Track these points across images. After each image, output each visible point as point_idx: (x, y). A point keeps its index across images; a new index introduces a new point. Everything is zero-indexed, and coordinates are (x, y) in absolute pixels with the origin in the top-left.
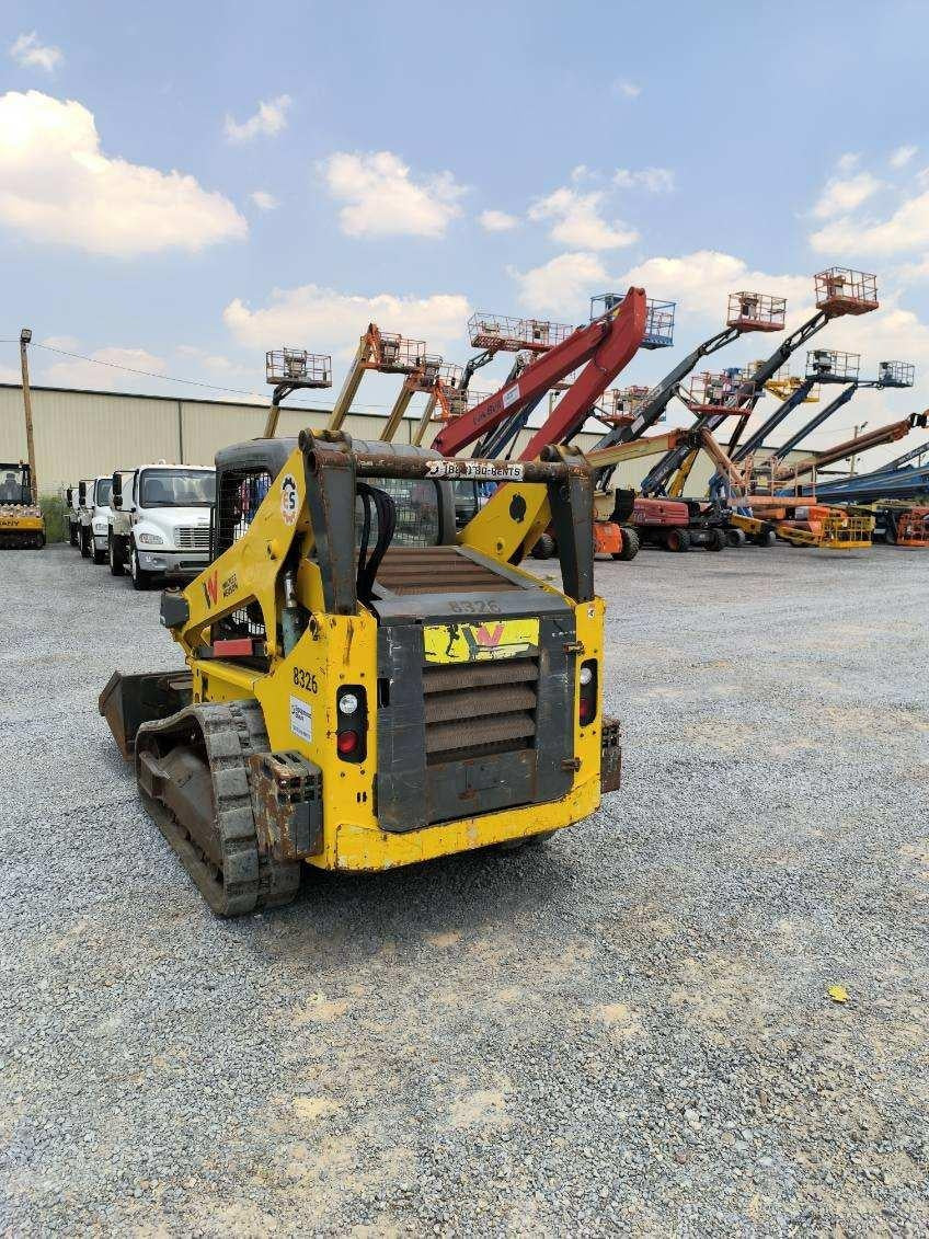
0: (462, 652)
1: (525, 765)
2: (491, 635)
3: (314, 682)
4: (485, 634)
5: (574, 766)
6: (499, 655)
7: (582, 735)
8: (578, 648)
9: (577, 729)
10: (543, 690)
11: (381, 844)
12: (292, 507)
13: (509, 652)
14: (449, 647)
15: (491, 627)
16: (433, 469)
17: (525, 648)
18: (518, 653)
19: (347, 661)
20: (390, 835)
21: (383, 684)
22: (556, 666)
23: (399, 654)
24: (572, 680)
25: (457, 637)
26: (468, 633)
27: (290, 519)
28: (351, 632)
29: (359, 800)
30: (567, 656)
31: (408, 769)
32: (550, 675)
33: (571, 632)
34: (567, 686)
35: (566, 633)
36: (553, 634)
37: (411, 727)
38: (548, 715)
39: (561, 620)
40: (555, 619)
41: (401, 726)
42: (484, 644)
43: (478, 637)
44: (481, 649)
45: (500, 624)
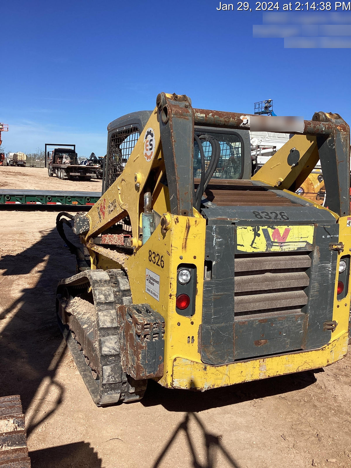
0: (261, 246)
1: (300, 325)
2: (282, 235)
3: (162, 261)
4: (277, 233)
5: (332, 327)
6: (286, 248)
7: (338, 306)
8: (340, 247)
9: (336, 302)
10: (314, 274)
11: (202, 372)
12: (151, 149)
13: (292, 247)
14: (253, 242)
15: (281, 229)
16: (245, 121)
17: (303, 245)
18: (299, 248)
19: (185, 247)
20: (208, 367)
21: (208, 264)
22: (324, 258)
23: (220, 244)
24: (334, 268)
25: (259, 235)
26: (265, 232)
27: (149, 157)
28: (188, 227)
29: (189, 342)
30: (332, 252)
31: (222, 323)
32: (319, 264)
33: (335, 236)
34: (330, 272)
35: (332, 236)
36: (323, 237)
37: (225, 294)
38: (317, 291)
39: (329, 227)
40: (324, 227)
41: (219, 293)
42: (276, 241)
43: (272, 236)
44: (274, 244)
45: (288, 228)
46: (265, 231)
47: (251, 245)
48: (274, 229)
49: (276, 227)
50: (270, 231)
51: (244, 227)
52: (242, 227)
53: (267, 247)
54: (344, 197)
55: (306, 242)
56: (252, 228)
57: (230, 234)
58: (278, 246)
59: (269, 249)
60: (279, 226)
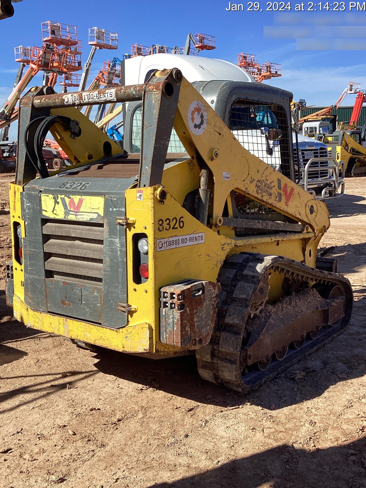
0: (60, 213)
2: (76, 205)
4: (72, 202)
6: (79, 218)
7: (135, 290)
10: (105, 248)
11: (26, 312)
14: (54, 208)
15: (76, 199)
16: (66, 100)
17: (95, 216)
18: (91, 219)
19: (15, 208)
20: (30, 309)
22: (111, 232)
23: (29, 208)
24: (123, 245)
25: (58, 203)
30: (118, 227)
31: (36, 275)
32: (109, 238)
33: (121, 209)
34: (119, 249)
35: (118, 209)
36: (111, 209)
37: (36, 252)
38: (108, 266)
39: (115, 199)
40: (112, 199)
41: (32, 250)
42: (72, 209)
43: (69, 205)
44: (71, 213)
45: (81, 198)
46: (63, 199)
47: (53, 212)
48: (70, 198)
49: (71, 196)
50: (67, 200)
51: (46, 195)
52: (45, 195)
53: (65, 215)
54: (146, 167)
55: (97, 213)
56: (53, 196)
57: (36, 201)
58: (74, 215)
59: (67, 216)
60: (74, 196)
